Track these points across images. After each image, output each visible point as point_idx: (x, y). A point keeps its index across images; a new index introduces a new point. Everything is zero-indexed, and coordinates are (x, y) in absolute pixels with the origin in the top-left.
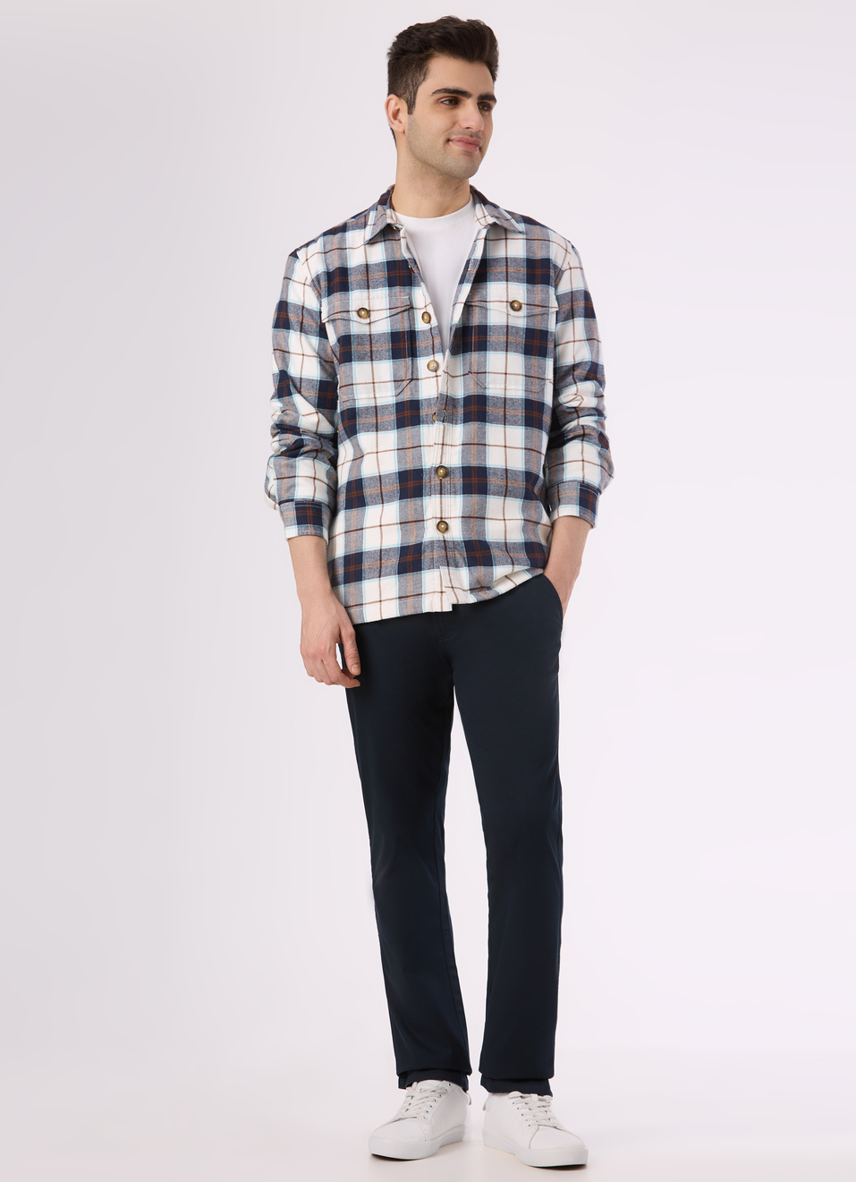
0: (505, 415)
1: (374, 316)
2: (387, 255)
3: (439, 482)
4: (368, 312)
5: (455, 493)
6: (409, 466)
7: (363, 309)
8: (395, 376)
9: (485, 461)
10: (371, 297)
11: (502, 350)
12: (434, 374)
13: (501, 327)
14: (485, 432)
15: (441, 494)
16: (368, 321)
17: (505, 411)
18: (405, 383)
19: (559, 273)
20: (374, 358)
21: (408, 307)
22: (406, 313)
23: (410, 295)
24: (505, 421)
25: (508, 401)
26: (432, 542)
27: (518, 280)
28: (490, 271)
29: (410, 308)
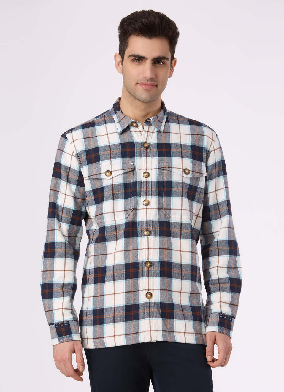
0: (181, 232)
1: (114, 174)
2: (121, 140)
3: (147, 270)
4: (111, 172)
5: (156, 276)
6: (131, 261)
7: (108, 171)
8: (125, 207)
9: (171, 258)
10: (112, 164)
11: (179, 196)
12: (145, 207)
13: (179, 183)
14: (171, 242)
15: (148, 276)
16: (111, 177)
17: (181, 231)
18: (130, 211)
19: (208, 153)
20: (114, 198)
21: (133, 169)
22: (132, 173)
23: (133, 162)
24: (181, 236)
25: (183, 225)
26: (144, 304)
27: (187, 157)
28: (173, 150)
29: (134, 169)
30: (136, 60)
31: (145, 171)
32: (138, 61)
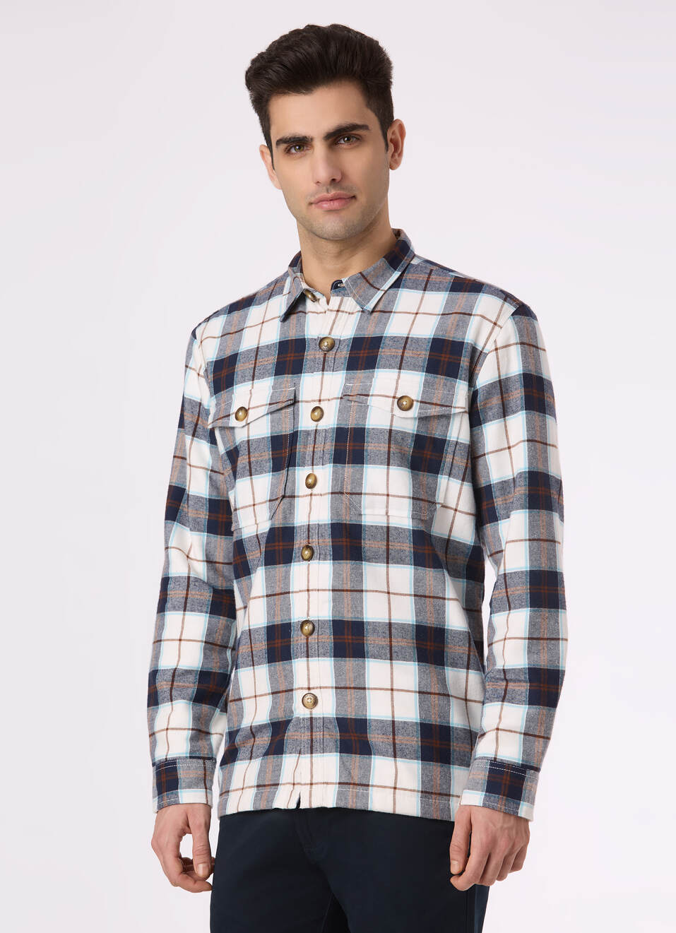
0: (388, 549)
1: (251, 415)
2: (281, 334)
3: (305, 641)
4: (247, 412)
5: (324, 655)
6: (278, 620)
7: (242, 408)
8: (272, 493)
9: (362, 612)
10: (253, 391)
11: (381, 464)
12: (309, 491)
13: (381, 431)
14: (362, 574)
15: (308, 656)
16: (244, 423)
17: (388, 545)
18: (278, 502)
19: (479, 357)
20: (253, 470)
21: (292, 402)
22: (289, 409)
23: (296, 385)
24: (388, 558)
25: (392, 532)
27: (415, 368)
28: (382, 354)
29: (295, 402)
30: (295, 147)
31: (317, 404)
32: (299, 148)
